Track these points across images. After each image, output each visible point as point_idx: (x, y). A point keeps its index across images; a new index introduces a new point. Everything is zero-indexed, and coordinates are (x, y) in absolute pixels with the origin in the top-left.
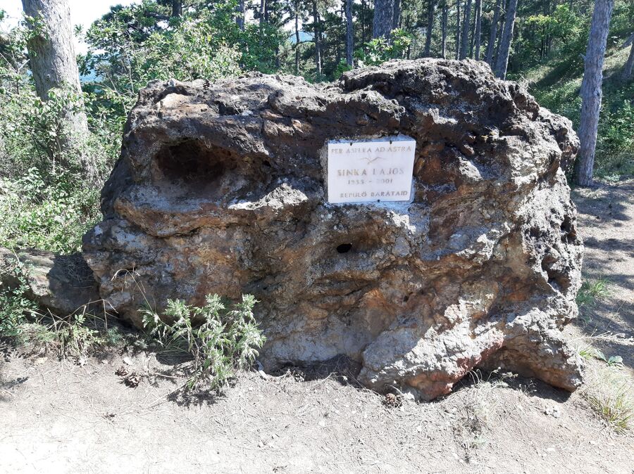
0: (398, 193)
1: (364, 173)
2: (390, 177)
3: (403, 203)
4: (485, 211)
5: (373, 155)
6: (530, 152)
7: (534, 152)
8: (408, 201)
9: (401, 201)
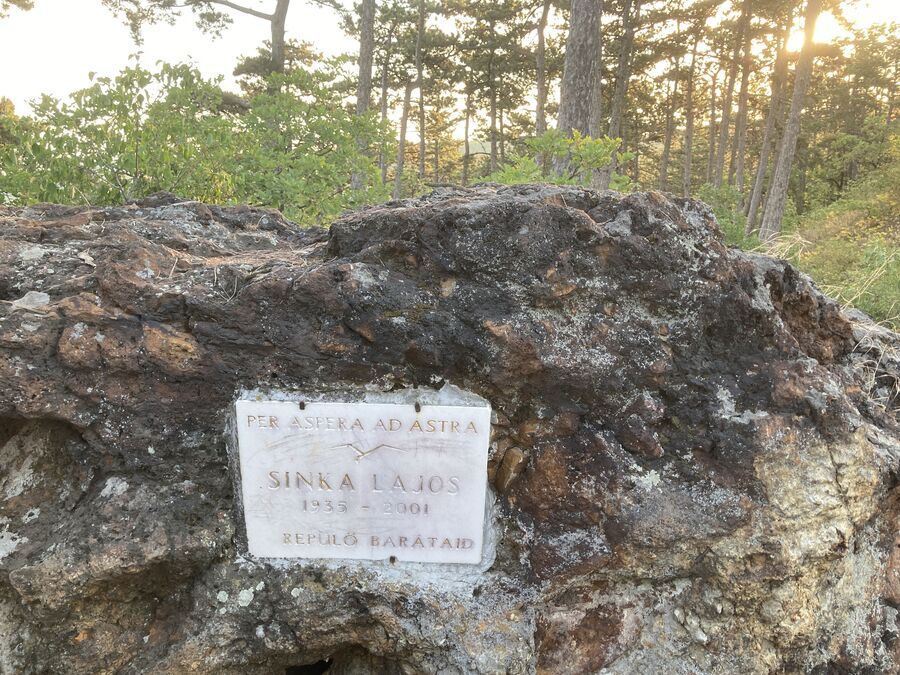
0: (447, 542)
1: (347, 482)
2: (421, 499)
3: (462, 571)
4: (694, 622)
5: (370, 437)
6: (829, 463)
7: (840, 466)
8: (478, 566)
9: (457, 565)
